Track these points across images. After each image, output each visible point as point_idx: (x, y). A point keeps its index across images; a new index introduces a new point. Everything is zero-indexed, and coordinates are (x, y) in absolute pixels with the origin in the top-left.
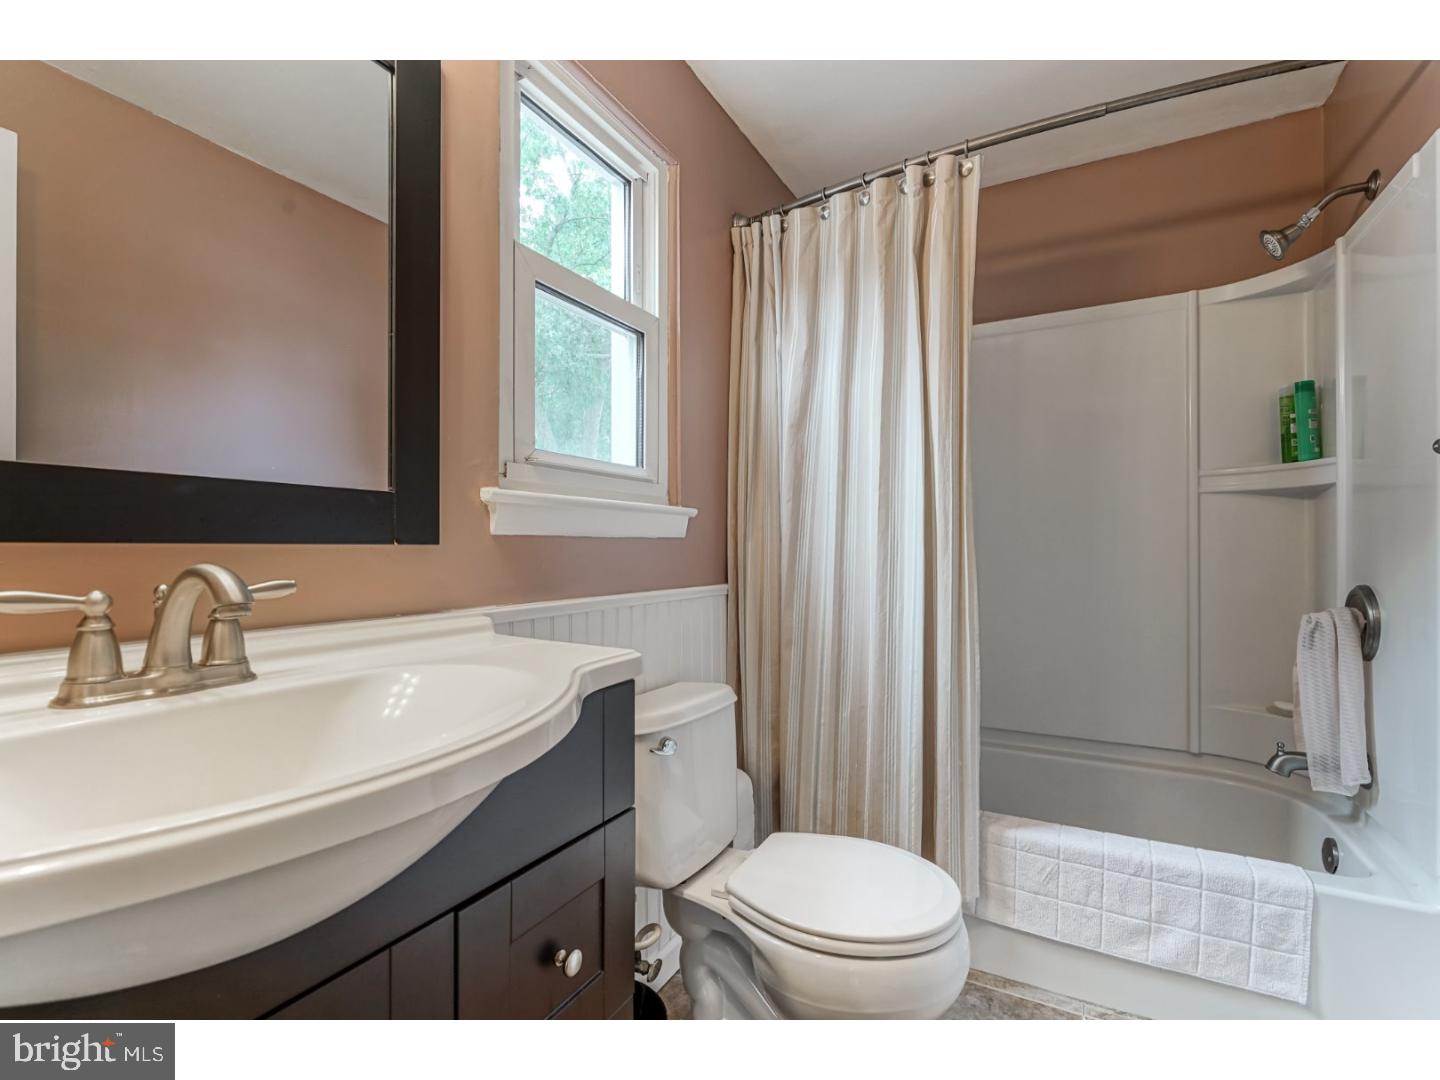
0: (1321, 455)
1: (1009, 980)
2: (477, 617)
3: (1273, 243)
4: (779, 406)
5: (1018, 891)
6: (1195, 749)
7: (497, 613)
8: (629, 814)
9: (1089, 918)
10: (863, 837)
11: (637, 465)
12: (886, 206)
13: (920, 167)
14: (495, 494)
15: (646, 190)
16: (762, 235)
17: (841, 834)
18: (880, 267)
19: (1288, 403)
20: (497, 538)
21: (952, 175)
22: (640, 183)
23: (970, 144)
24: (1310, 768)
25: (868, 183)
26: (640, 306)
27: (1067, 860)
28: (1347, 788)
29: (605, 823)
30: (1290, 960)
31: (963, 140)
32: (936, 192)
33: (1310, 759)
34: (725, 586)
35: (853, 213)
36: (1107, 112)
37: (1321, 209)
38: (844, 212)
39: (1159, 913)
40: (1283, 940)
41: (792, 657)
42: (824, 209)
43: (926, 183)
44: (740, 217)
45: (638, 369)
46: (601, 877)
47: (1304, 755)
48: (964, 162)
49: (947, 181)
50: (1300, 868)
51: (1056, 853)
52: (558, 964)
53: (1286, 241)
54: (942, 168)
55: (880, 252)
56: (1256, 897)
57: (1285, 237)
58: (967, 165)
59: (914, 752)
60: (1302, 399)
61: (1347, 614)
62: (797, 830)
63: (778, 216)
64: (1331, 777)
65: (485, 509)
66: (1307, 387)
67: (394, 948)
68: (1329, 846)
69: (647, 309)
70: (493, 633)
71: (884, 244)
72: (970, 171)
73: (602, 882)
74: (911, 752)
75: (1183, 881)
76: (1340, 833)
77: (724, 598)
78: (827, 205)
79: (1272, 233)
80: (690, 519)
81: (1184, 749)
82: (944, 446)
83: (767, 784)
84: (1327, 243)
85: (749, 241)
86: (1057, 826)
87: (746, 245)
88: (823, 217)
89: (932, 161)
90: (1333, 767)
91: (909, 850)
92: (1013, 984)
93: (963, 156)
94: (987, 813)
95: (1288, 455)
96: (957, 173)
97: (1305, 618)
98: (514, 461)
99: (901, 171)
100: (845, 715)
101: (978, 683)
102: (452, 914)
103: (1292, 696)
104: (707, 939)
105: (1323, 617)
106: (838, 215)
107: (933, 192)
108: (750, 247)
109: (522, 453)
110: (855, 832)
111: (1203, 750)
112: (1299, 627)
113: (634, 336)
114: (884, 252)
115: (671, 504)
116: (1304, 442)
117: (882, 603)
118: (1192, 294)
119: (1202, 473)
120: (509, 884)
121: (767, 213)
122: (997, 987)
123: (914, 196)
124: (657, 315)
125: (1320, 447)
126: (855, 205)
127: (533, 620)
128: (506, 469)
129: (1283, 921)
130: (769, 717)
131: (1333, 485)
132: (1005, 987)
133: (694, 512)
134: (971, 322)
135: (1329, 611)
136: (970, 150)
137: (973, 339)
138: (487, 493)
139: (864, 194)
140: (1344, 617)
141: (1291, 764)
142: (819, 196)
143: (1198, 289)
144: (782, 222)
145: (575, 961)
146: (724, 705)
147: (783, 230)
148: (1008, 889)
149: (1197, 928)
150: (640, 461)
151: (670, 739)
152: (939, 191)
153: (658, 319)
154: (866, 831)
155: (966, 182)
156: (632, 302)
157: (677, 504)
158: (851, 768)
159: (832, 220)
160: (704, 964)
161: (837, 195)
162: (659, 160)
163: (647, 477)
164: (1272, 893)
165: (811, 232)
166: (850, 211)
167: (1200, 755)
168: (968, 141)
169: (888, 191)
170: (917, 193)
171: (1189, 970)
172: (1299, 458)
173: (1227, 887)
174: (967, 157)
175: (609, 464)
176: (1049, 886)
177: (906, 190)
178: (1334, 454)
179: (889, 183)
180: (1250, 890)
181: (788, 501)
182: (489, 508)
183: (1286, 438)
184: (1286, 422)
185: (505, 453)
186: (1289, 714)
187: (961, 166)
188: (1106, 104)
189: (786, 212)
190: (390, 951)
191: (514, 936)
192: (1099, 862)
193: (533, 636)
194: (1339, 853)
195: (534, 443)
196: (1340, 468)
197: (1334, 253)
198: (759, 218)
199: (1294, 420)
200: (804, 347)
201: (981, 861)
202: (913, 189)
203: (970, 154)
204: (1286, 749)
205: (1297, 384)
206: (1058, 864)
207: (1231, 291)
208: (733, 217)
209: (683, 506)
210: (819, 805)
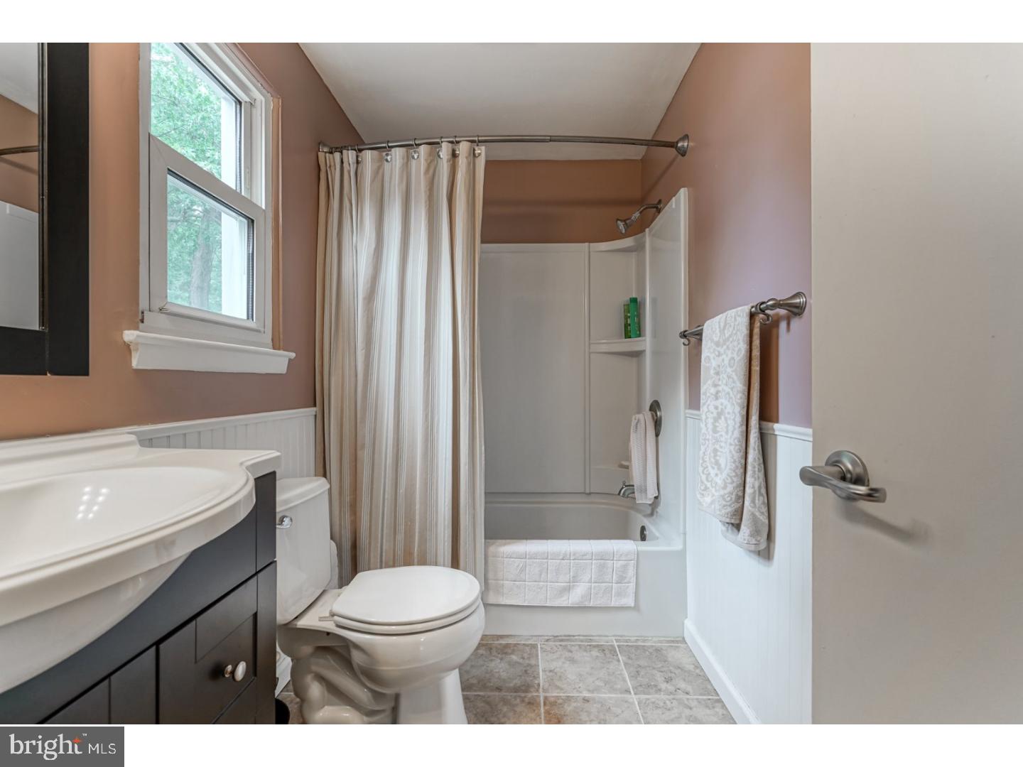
0: (639, 336)
1: (500, 636)
2: (124, 435)
3: (621, 225)
4: (355, 284)
5: (505, 582)
6: (588, 491)
7: (140, 432)
8: (273, 565)
9: (541, 588)
10: (413, 565)
11: (248, 318)
12: (430, 163)
13: (450, 144)
14: (138, 336)
15: (254, 111)
16: (342, 162)
17: (400, 566)
18: (426, 202)
19: (627, 308)
20: (138, 371)
21: (470, 155)
22: (249, 105)
23: (480, 138)
24: (636, 492)
25: (418, 145)
26: (249, 198)
27: (531, 558)
28: (650, 499)
29: (257, 573)
30: (628, 587)
31: (476, 134)
32: (460, 163)
33: (635, 488)
34: (314, 409)
35: (407, 163)
36: (551, 141)
37: (641, 213)
38: (402, 160)
39: (574, 577)
40: (625, 577)
41: (365, 455)
42: (387, 155)
43: (454, 155)
44: (325, 145)
45: (248, 246)
46: (255, 611)
47: (633, 486)
48: (476, 148)
49: (467, 158)
50: (632, 542)
51: (524, 556)
52: (227, 676)
53: (626, 226)
54: (463, 148)
55: (425, 192)
56: (615, 559)
57: (626, 224)
58: (477, 152)
59: (447, 508)
60: (632, 305)
61: (649, 413)
62: (369, 569)
63: (354, 152)
64: (643, 495)
65: (127, 348)
66: (634, 300)
67: (113, 677)
68: (643, 529)
69: (254, 201)
70: (139, 447)
71: (428, 188)
72: (480, 154)
73: (255, 615)
74: (445, 508)
75: (584, 558)
76: (646, 522)
77: (313, 417)
78: (389, 153)
79: (621, 221)
80: (290, 360)
81: (582, 491)
82: (465, 319)
83: (347, 545)
84: (643, 231)
85: (332, 164)
86: (525, 541)
87: (330, 167)
88: (387, 160)
89: (458, 142)
90: (644, 490)
91: (444, 566)
92: (502, 637)
93: (475, 144)
94: (488, 541)
95: (627, 336)
96: (472, 154)
97: (634, 417)
98: (150, 311)
99: (438, 143)
100: (401, 491)
101: (483, 462)
102: (154, 648)
103: (628, 458)
104: (312, 655)
105: (640, 416)
106: (398, 161)
107: (458, 162)
108: (333, 168)
109: (157, 304)
110: (408, 562)
111: (592, 491)
112: (631, 421)
113: (245, 221)
114: (428, 193)
115: (274, 348)
116: (633, 328)
117: (426, 416)
118: (587, 244)
119: (591, 342)
120: (194, 622)
121: (346, 148)
122: (493, 641)
123: (447, 162)
124: (264, 207)
125: (640, 333)
126: (408, 158)
127: (169, 436)
128: (143, 316)
129: (625, 567)
130: (347, 499)
131: (644, 351)
132: (498, 640)
133: (293, 355)
134: (480, 241)
135: (644, 414)
136: (479, 142)
137: (482, 252)
138: (129, 335)
139: (415, 152)
140: (648, 415)
141: (628, 491)
142: (385, 145)
143: (590, 242)
144: (357, 157)
145: (241, 669)
146: (322, 491)
147: (358, 162)
148: (499, 582)
149: (590, 582)
150: (250, 316)
151: (287, 517)
152: (462, 162)
153: (264, 210)
154: (416, 561)
155: (477, 160)
156: (243, 194)
157: (279, 349)
158: (406, 525)
159: (394, 163)
160: (311, 672)
161: (397, 149)
162: (264, 91)
163: (257, 328)
164: (621, 555)
165: (379, 168)
166: (405, 160)
167: (590, 494)
168: (478, 136)
169: (430, 154)
170: (448, 161)
171: (587, 604)
172: (632, 336)
173: (602, 557)
174: (478, 145)
175: (221, 315)
176: (521, 575)
177: (441, 156)
178: (644, 336)
179: (432, 148)
180: (612, 556)
181: (362, 350)
182: (132, 347)
183: (627, 325)
184: (626, 318)
185: (143, 304)
186: (627, 467)
187: (474, 150)
188: (550, 136)
189: (360, 150)
190: (110, 682)
191: (198, 659)
192: (546, 556)
193: (185, 447)
194: (646, 533)
195: (166, 297)
196: (646, 343)
197: (644, 236)
198: (340, 150)
199: (629, 317)
200: (373, 246)
201: (485, 569)
202: (447, 157)
203: (479, 144)
204: (626, 484)
205: (631, 299)
206: (526, 562)
207: (604, 246)
208: (319, 144)
209: (284, 350)
210: (384, 554)
